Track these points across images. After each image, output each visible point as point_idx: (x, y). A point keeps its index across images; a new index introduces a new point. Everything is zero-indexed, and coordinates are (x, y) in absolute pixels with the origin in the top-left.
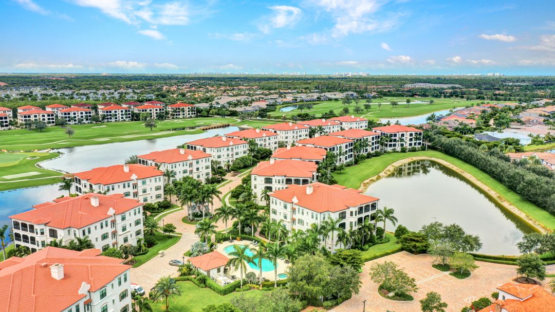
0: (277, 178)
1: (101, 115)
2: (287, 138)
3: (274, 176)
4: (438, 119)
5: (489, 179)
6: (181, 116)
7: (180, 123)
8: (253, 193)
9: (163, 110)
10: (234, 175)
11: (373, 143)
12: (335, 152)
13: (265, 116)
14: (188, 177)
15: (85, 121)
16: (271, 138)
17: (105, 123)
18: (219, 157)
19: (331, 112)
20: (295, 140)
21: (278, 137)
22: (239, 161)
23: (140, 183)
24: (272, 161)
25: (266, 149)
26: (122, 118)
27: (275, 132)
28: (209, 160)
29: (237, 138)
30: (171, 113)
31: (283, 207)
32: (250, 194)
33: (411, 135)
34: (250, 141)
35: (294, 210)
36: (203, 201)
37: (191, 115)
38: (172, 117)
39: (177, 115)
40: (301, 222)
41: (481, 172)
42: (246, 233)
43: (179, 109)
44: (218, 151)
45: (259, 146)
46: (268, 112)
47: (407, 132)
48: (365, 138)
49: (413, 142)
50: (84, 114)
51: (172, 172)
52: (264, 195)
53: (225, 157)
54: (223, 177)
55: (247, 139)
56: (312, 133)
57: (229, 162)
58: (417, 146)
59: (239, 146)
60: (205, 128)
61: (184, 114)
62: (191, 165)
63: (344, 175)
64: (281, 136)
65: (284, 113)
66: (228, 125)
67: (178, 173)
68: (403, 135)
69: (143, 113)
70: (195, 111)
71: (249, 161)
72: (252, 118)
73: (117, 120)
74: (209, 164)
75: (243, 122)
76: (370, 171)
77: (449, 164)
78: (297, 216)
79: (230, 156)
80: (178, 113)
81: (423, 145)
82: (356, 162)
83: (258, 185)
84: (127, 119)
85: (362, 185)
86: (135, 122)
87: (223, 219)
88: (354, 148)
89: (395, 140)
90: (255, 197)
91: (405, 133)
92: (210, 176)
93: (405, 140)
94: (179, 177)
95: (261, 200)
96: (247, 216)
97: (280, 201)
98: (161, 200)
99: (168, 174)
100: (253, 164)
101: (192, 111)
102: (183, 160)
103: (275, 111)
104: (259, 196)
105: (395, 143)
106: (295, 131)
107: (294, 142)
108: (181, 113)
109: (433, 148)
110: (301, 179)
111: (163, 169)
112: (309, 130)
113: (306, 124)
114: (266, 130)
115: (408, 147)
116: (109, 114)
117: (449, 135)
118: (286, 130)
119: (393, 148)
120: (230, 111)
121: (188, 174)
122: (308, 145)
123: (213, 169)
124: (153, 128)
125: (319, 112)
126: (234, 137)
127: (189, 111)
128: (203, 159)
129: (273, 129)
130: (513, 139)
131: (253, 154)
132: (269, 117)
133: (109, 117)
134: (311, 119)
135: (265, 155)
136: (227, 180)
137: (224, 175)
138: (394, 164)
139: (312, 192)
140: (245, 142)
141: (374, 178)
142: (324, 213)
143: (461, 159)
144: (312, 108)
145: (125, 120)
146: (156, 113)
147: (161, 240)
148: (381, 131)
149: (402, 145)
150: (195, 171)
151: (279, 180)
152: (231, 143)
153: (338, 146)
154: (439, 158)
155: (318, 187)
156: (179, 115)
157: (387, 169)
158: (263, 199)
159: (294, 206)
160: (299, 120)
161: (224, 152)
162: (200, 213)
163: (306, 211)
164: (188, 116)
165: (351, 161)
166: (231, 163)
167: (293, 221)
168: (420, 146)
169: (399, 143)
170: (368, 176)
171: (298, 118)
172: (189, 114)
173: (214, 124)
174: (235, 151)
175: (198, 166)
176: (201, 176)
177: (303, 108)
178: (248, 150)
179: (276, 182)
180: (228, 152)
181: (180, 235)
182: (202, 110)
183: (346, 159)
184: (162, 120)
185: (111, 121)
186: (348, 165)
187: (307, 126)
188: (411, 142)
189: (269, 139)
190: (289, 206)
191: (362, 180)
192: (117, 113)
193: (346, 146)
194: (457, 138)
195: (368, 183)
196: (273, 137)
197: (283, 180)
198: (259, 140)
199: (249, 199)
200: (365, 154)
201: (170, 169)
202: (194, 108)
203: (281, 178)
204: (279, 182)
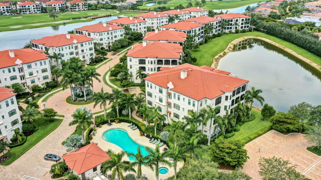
0: (150, 59)
1: (19, 9)
2: (152, 24)
3: (147, 58)
4: (252, 10)
5: (307, 53)
6: (77, 10)
7: (76, 15)
8: (129, 73)
9: (64, 5)
10: (114, 54)
11: (216, 27)
12: (191, 34)
13: (136, 9)
14: (74, 58)
15: (6, 13)
16: (141, 24)
17: (22, 15)
18: (101, 40)
19: (181, 5)
20: (159, 25)
21: (147, 23)
22: (117, 42)
23: (25, 67)
24: (144, 44)
25: (138, 33)
26: (34, 11)
27: (144, 19)
28: (92, 43)
29: (115, 24)
30: (70, 7)
31: (158, 92)
32: (126, 74)
33: (243, 20)
34: (125, 26)
35: (169, 95)
36: (84, 84)
37: (84, 8)
38: (71, 10)
39: (74, 8)
40: (177, 107)
41: (299, 47)
42: (124, 116)
43: (75, 4)
44: (100, 35)
45: (132, 31)
46: (138, 6)
47: (240, 18)
48: (211, 23)
49: (244, 26)
50: (5, 8)
51: (59, 54)
52: (138, 74)
53: (106, 40)
54: (105, 57)
55: (123, 25)
56: (171, 20)
57: (109, 43)
58: (246, 29)
59: (117, 30)
60: (94, 17)
61: (79, 8)
62: (76, 48)
63: (199, 53)
64: (149, 23)
65: (148, 7)
66: (110, 16)
67: (65, 55)
68: (237, 20)
69: (49, 8)
70: (87, 6)
71: (125, 43)
72: (127, 10)
73: (31, 12)
74: (92, 46)
75: (121, 13)
76: (217, 48)
77: (272, 41)
78: (173, 101)
79: (110, 39)
80: (75, 7)
81: (250, 27)
82: (206, 42)
83: (133, 66)
84: (38, 12)
85: (214, 60)
86: (44, 14)
87: (101, 106)
88: (205, 31)
89: (231, 24)
90: (131, 76)
91: (238, 19)
92: (94, 56)
93: (238, 24)
94: (66, 58)
95: (136, 79)
96: (123, 101)
97: (155, 85)
98: (49, 80)
99: (56, 57)
100: (128, 44)
101: (85, 6)
102: (69, 43)
103: (142, 5)
104: (135, 74)
105: (231, 26)
106: (159, 19)
107: (158, 27)
108: (77, 7)
109: (256, 30)
110: (171, 60)
111: (51, 52)
112: (168, 18)
113: (166, 13)
114: (137, 18)
115: (240, 29)
116: (24, 8)
117: (266, 20)
118: (152, 18)
119: (229, 30)
120: (112, 6)
121: (74, 55)
122: (170, 29)
123: (96, 50)
124: (56, 18)
125: (172, 6)
126: (113, 24)
127: (82, 6)
128: (86, 42)
129: (142, 17)
130: (311, 23)
131: (128, 37)
132: (139, 9)
133: (24, 10)
134: (168, 10)
135: (138, 38)
136: (108, 58)
137: (106, 55)
138: (232, 42)
139: (186, 76)
140: (122, 27)
141: (222, 54)
142: (201, 100)
143: (281, 38)
144: (167, 3)
145: (36, 13)
146: (59, 7)
147: (43, 124)
148: (221, 17)
149: (236, 28)
150: (80, 52)
151: (151, 61)
152: (111, 29)
153: (194, 29)
154: (263, 37)
155: (191, 71)
156: (76, 8)
157: (229, 46)
158: (138, 77)
159: (169, 91)
160: (159, 11)
161: (105, 36)
162: (81, 94)
163: (182, 97)
164: (82, 9)
165: (202, 40)
166: (111, 44)
167: (169, 104)
168: (248, 29)
169: (234, 26)
170: (217, 52)
171: (159, 10)
172: (83, 8)
173: (100, 15)
174: (114, 35)
175: (82, 48)
176: (86, 56)
177: (161, 3)
178: (124, 34)
179: (149, 63)
180: (108, 36)
181: (62, 118)
182: (92, 5)
183: (199, 39)
184: (63, 12)
185: (26, 14)
186: (201, 44)
187: (167, 15)
188: (242, 26)
189: (140, 25)
190: (164, 91)
191: (213, 56)
192: (30, 8)
193: (199, 29)
194: (272, 22)
195: (218, 58)
196: (143, 23)
197: (155, 61)
198: (132, 26)
199: (126, 79)
200: (211, 35)
201: (57, 52)
202: (86, 4)
203: (153, 60)
204: (152, 63)
